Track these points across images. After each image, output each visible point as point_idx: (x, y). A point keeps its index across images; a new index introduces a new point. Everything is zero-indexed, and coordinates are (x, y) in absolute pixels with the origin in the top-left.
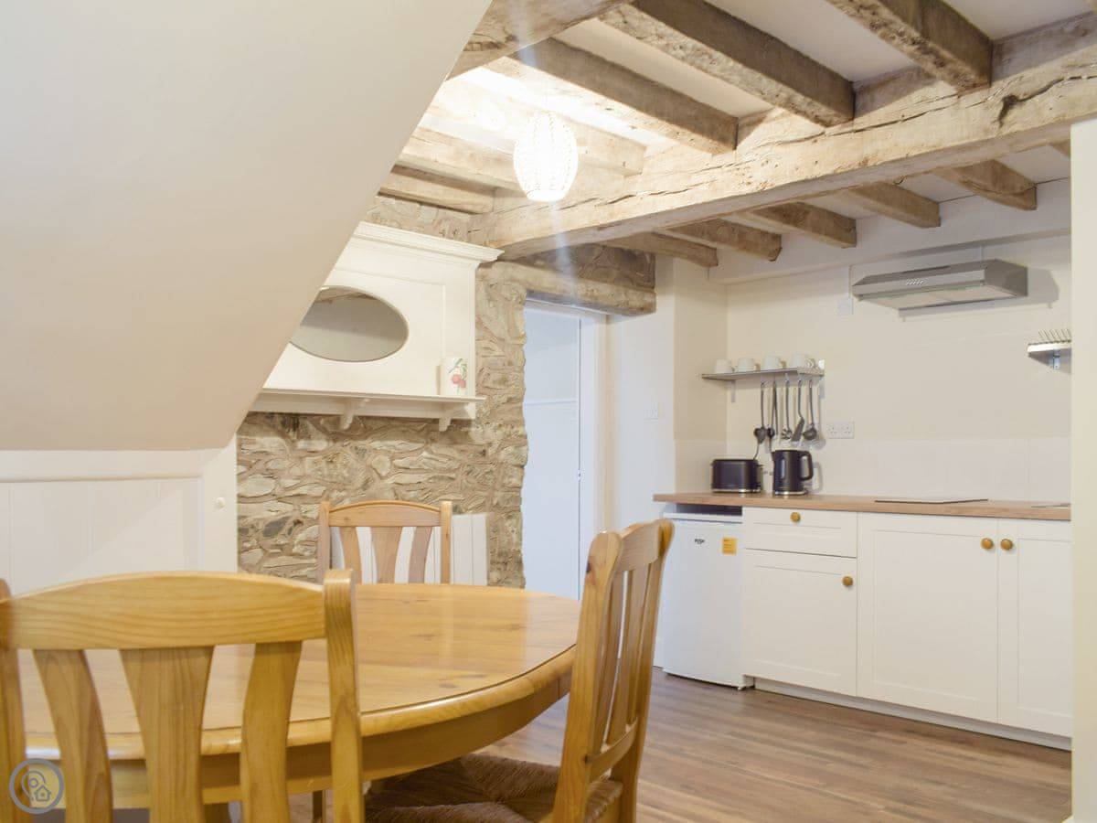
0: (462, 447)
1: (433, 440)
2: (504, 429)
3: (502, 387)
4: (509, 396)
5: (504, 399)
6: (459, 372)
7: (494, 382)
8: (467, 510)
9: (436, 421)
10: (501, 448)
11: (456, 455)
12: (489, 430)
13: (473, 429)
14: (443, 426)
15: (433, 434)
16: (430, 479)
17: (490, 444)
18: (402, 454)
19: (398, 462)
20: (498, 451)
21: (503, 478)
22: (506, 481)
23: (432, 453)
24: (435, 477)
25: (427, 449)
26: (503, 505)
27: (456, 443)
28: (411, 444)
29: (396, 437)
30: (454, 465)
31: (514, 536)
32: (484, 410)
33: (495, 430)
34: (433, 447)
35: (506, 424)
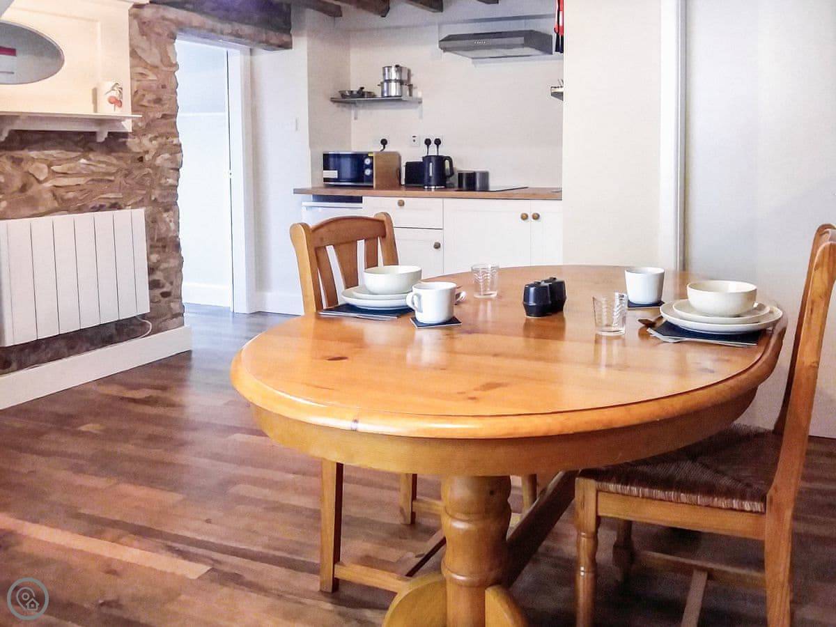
0: (121, 154)
1: (91, 150)
2: (160, 140)
3: (157, 105)
4: (165, 113)
5: (159, 115)
6: (115, 94)
7: (149, 101)
8: (126, 206)
9: (94, 134)
10: (157, 154)
11: (115, 161)
12: (145, 141)
13: (129, 140)
14: (101, 138)
15: (90, 145)
16: (89, 181)
17: (147, 152)
18: (60, 161)
19: (55, 168)
20: (155, 157)
21: (160, 179)
22: (163, 181)
23: (89, 159)
24: (93, 180)
25: (85, 157)
26: (160, 200)
27: (115, 151)
28: (68, 153)
29: (54, 148)
30: (113, 170)
31: (172, 225)
32: (140, 124)
33: (151, 140)
34: (91, 156)
35: (161, 135)
